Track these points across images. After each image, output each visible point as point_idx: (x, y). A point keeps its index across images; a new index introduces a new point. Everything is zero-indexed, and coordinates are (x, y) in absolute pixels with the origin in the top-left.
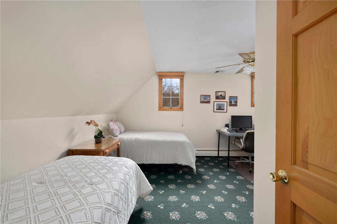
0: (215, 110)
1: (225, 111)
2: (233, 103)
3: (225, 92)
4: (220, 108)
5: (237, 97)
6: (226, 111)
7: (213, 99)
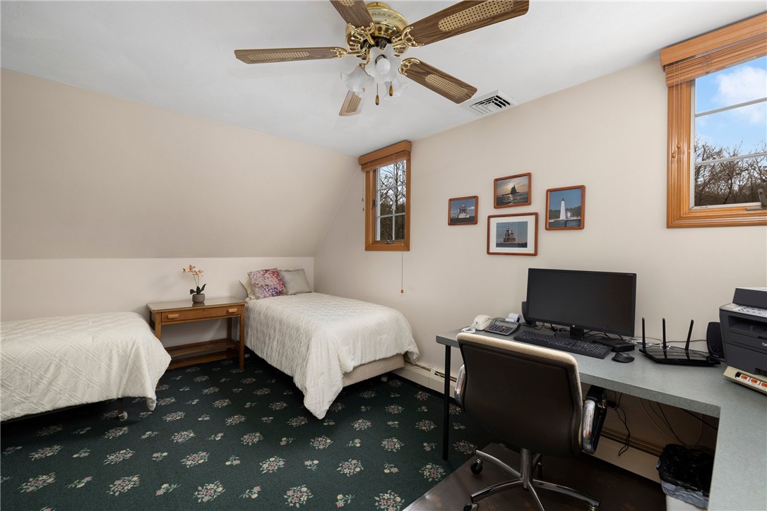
0: (493, 249)
1: (530, 249)
2: (563, 217)
3: (529, 175)
4: (510, 238)
5: (582, 188)
6: (533, 252)
7: (486, 207)
